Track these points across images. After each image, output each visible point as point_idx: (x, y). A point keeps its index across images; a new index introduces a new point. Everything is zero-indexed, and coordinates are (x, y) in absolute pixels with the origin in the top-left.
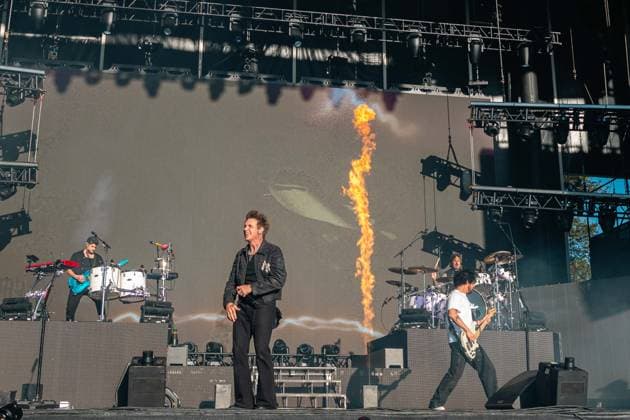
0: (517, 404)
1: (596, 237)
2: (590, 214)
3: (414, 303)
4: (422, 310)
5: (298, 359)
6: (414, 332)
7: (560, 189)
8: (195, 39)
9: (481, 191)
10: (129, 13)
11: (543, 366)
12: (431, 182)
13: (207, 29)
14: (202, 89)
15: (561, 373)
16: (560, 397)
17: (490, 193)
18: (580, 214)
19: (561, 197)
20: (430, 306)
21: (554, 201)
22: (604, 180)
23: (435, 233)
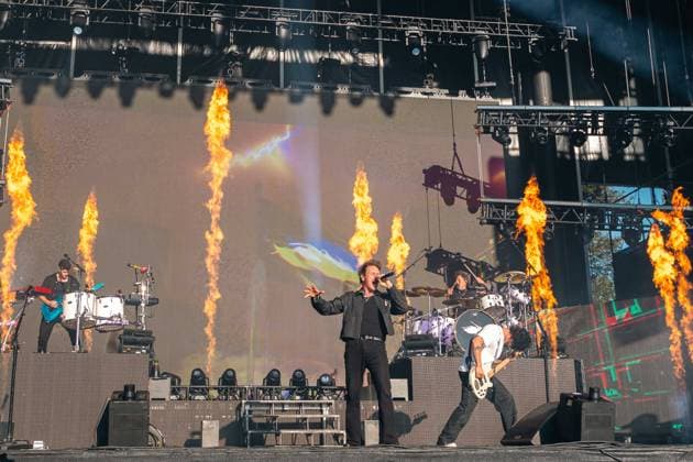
0: (536, 440)
1: (619, 253)
2: (613, 228)
3: (418, 329)
4: (428, 336)
5: (292, 391)
6: (419, 361)
7: (577, 200)
8: (173, 43)
9: (491, 204)
10: (101, 14)
11: (564, 397)
12: (435, 194)
13: (186, 30)
14: (181, 96)
15: (584, 405)
16: (585, 432)
17: (501, 206)
18: (601, 228)
19: (580, 209)
20: (436, 332)
21: (572, 214)
22: (628, 190)
23: (440, 251)
